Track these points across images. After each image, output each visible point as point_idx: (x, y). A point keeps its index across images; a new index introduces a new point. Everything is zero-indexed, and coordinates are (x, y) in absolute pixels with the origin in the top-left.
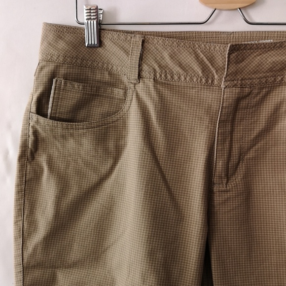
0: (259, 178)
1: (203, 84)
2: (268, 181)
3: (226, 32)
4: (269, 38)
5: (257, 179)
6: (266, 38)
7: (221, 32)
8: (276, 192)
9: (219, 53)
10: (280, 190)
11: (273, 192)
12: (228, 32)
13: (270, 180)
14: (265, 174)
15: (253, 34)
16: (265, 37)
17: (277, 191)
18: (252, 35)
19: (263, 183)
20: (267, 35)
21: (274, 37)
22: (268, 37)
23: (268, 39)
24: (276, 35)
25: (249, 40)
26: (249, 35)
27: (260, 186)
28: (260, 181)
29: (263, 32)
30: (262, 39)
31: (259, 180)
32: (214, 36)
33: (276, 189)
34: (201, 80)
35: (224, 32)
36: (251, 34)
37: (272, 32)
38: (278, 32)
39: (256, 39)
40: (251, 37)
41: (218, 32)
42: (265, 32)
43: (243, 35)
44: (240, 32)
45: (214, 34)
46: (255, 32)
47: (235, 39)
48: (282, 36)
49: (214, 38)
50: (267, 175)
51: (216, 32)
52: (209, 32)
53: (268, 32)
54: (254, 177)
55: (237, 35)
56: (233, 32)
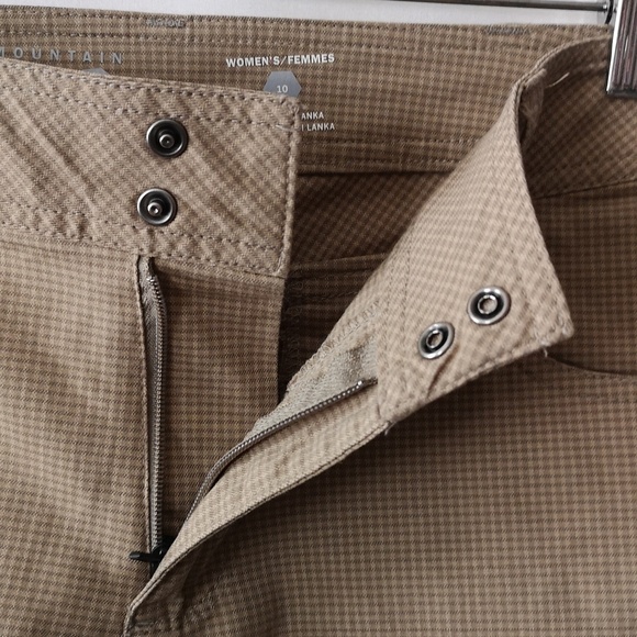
0: (299, 571)
1: (48, 234)
2: (334, 583)
3: (163, 17)
4: (320, 46)
5: (295, 576)
6: (311, 46)
7: (146, 17)
8: (362, 622)
9: (95, 115)
10: (377, 617)
11: (352, 622)
12: (172, 18)
13: (339, 579)
14: (322, 558)
15: (265, 29)
16: (307, 42)
17: (367, 618)
18: (260, 33)
19: (315, 592)
20: (313, 36)
21: (339, 43)
22: (317, 42)
23: (316, 51)
24: (344, 38)
25: (249, 51)
26: (250, 32)
27: (307, 601)
28: (305, 584)
29: (298, 22)
30: (296, 51)
31: (300, 580)
32: (122, 30)
33: (361, 614)
34: (38, 219)
35: (156, 17)
36: (255, 28)
37: (332, 24)
38: (351, 25)
39: (275, 48)
40: (255, 38)
41: (136, 16)
42: (307, 23)
43: (230, 32)
44: (218, 19)
45: (122, 21)
46: (272, 21)
47: (201, 44)
48: (365, 40)
49: (120, 36)
50: (328, 562)
51: (128, 16)
52: (102, 15)
53: (317, 23)
54: (283, 568)
55: (206, 31)
56: (192, 18)
